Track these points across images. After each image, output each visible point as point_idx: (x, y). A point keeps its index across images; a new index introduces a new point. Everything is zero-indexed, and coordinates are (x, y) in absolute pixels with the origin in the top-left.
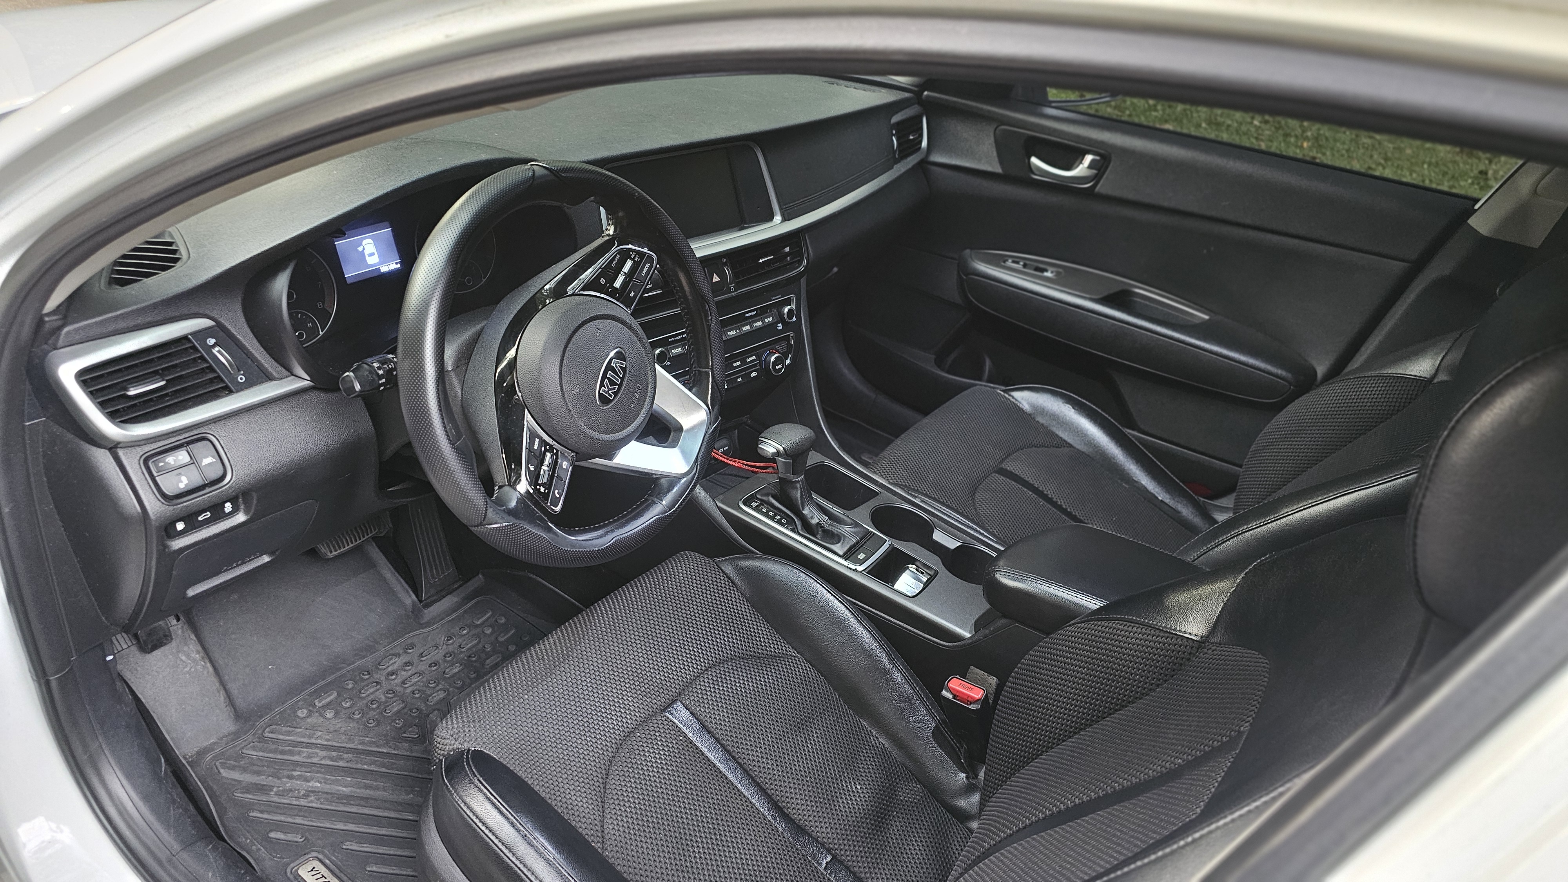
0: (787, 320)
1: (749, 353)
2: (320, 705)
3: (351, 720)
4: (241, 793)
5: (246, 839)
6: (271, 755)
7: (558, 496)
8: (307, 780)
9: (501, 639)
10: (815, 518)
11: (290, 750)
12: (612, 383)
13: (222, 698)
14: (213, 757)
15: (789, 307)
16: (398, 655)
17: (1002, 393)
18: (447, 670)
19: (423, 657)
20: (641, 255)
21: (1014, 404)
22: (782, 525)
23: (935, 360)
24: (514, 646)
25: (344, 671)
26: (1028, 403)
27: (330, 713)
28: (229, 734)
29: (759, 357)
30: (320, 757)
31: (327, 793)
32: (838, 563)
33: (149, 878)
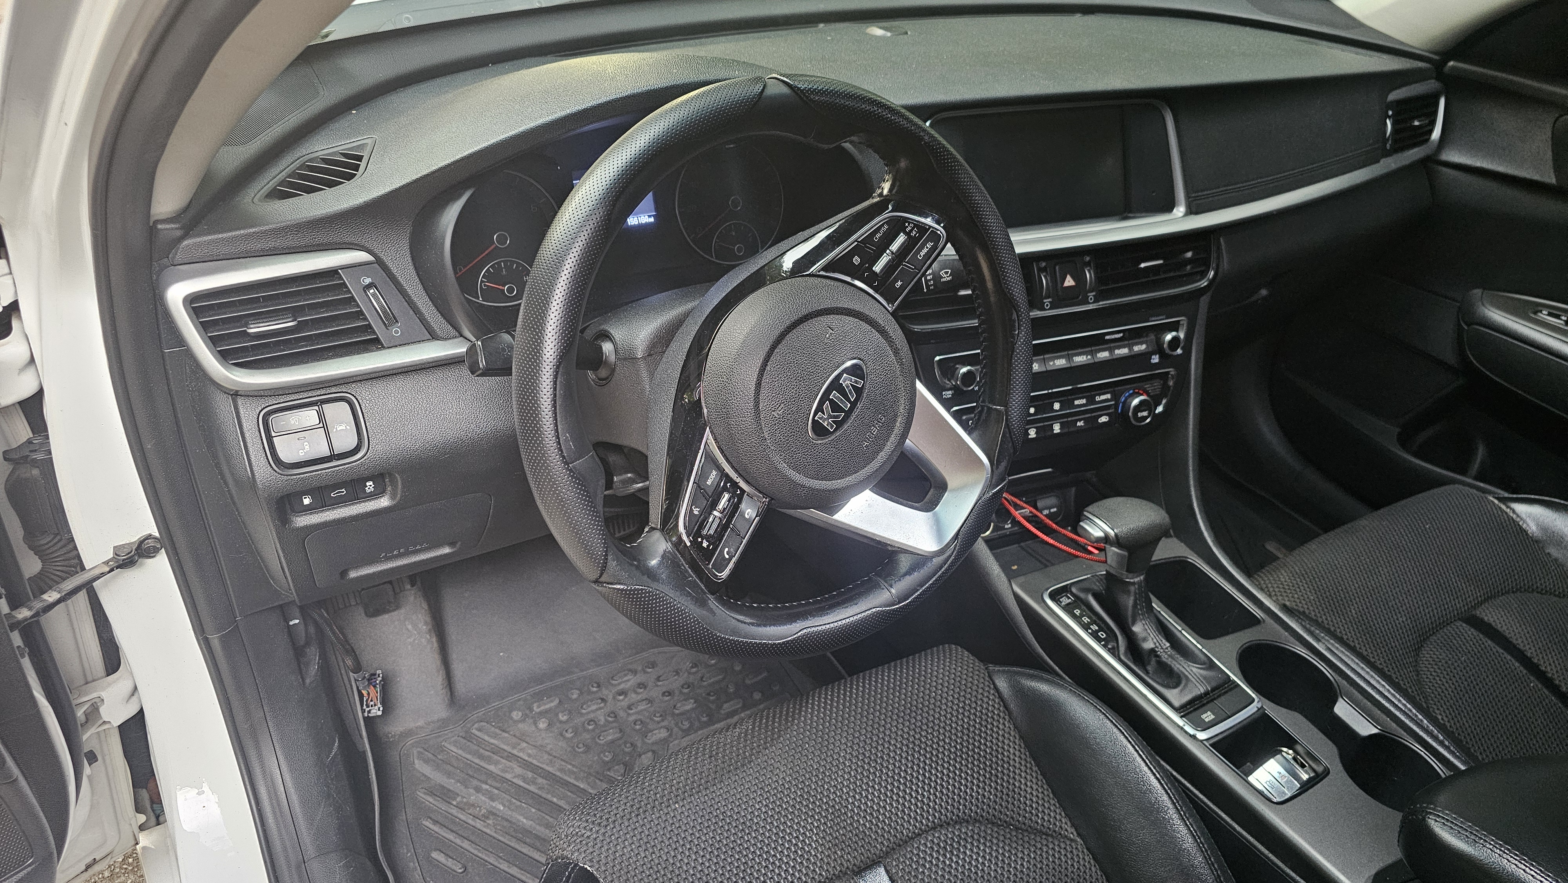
0: (1168, 351)
1: (1102, 389)
2: (538, 710)
3: (562, 739)
4: (425, 793)
5: (408, 851)
6: (469, 757)
7: (727, 556)
8: (492, 799)
9: (748, 682)
10: (1151, 640)
11: (489, 757)
12: (835, 407)
13: (441, 679)
14: (416, 742)
15: (1174, 334)
16: (635, 672)
17: (1496, 502)
18: (679, 705)
19: (659, 681)
20: (922, 229)
21: (1514, 521)
22: (1098, 639)
23: (1399, 434)
24: (760, 694)
25: (574, 677)
26: (1538, 525)
27: (543, 723)
28: (438, 721)
29: (1116, 397)
30: (515, 773)
31: (507, 820)
32: (1168, 717)
33: (273, 880)
